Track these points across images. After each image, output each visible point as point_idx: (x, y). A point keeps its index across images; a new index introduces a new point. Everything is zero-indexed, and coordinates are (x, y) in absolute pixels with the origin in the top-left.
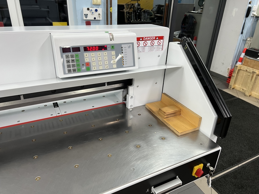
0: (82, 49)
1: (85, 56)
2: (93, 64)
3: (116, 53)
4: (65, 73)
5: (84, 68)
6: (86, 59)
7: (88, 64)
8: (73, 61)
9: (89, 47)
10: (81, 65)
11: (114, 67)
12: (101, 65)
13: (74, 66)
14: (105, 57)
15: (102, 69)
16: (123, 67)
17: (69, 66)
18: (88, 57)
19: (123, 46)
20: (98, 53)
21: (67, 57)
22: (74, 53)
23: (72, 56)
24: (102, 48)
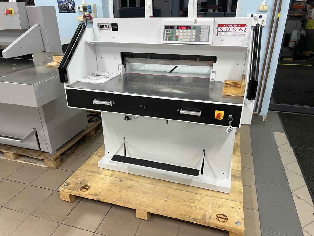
0: (176, 28)
1: (177, 32)
2: (180, 37)
3: (196, 32)
4: (164, 40)
5: (174, 39)
6: (176, 33)
7: (177, 37)
8: (169, 34)
9: (181, 27)
10: (173, 37)
11: (193, 41)
12: (184, 38)
13: (169, 37)
14: (188, 34)
15: (185, 40)
16: (199, 41)
17: (166, 37)
18: (178, 32)
19: (202, 27)
20: (185, 30)
21: (167, 31)
22: (170, 30)
23: (169, 31)
24: (188, 28)
